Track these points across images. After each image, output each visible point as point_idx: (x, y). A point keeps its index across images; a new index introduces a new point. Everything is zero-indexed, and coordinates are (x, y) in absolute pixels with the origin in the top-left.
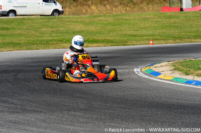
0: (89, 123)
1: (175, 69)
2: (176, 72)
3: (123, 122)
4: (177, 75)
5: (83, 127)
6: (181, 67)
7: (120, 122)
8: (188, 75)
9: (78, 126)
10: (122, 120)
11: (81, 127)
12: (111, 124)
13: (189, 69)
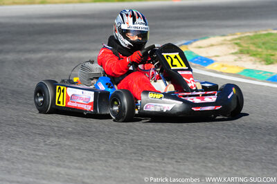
0: (95, 161)
1: (241, 52)
2: (245, 58)
3: (166, 160)
4: (248, 63)
5: (87, 169)
6: (253, 48)
7: (159, 160)
8: (272, 63)
9: (76, 168)
10: (162, 156)
11: (81, 169)
12: (143, 164)
13: (270, 52)
